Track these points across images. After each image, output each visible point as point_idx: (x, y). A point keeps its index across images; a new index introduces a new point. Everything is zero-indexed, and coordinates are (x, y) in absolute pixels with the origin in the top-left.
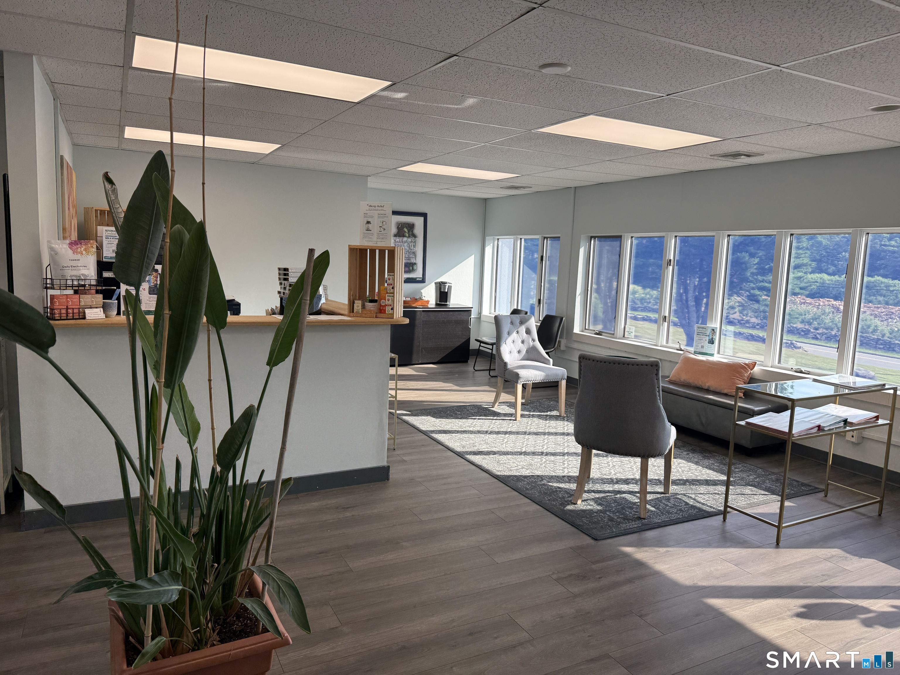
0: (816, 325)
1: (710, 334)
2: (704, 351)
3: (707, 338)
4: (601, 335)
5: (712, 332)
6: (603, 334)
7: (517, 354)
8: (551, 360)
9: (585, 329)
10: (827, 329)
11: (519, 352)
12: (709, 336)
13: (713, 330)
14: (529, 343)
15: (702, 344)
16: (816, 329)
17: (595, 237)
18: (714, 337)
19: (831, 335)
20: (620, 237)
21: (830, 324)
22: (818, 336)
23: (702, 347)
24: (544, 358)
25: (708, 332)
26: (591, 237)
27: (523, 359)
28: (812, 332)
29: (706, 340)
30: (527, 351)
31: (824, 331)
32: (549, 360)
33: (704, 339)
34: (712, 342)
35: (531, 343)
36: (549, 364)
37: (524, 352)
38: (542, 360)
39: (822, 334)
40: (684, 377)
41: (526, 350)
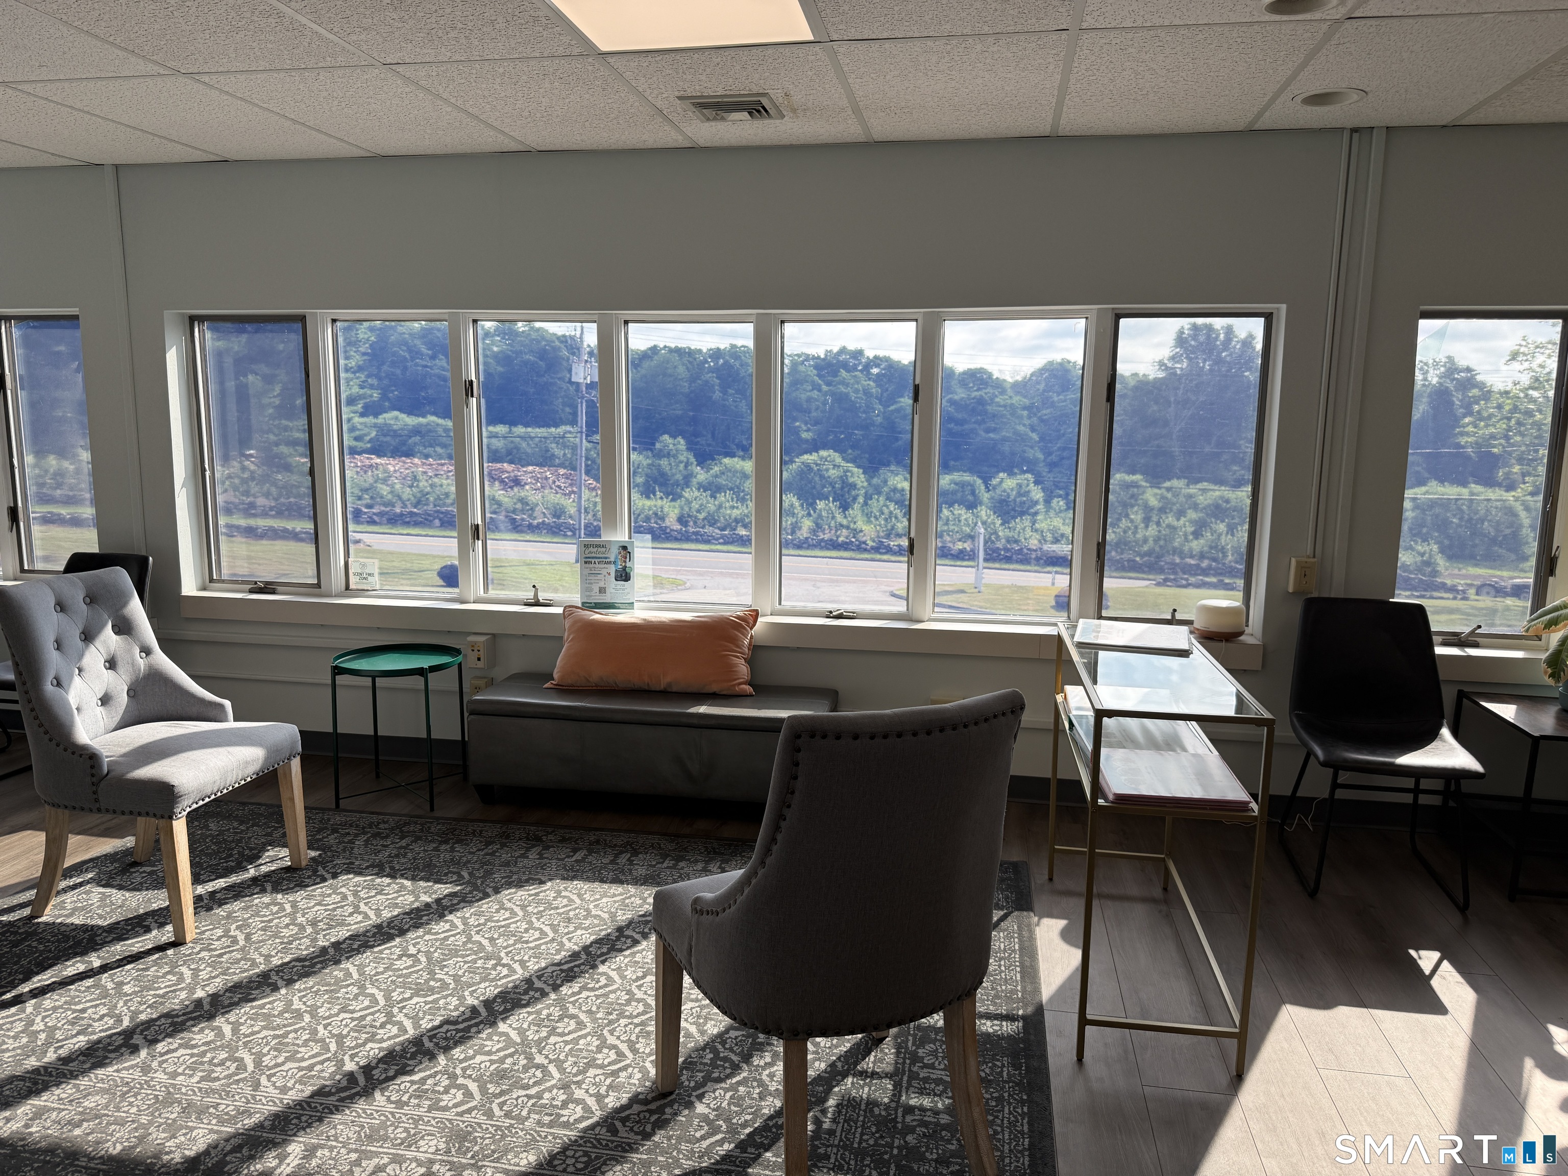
0: (369, 501)
1: (616, 558)
2: (607, 599)
3: (612, 569)
4: (273, 592)
5: (623, 553)
6: (279, 588)
7: (100, 710)
8: (227, 704)
9: (211, 580)
10: (385, 505)
11: (105, 700)
12: (614, 563)
13: (625, 548)
14: (133, 664)
15: (602, 584)
16: (369, 506)
17: (201, 319)
18: (628, 564)
19: (395, 515)
20: (302, 319)
21: (390, 497)
22: (376, 518)
23: (600, 592)
24: (202, 701)
25: (613, 554)
26: (192, 319)
27: (123, 724)
28: (365, 513)
29: (609, 574)
30: (133, 692)
31: (383, 508)
32: (221, 706)
33: (604, 572)
34: (624, 576)
35: (142, 663)
36: (223, 719)
37: (122, 699)
38: (194, 710)
39: (381, 514)
40: (598, 673)
41: (126, 688)
